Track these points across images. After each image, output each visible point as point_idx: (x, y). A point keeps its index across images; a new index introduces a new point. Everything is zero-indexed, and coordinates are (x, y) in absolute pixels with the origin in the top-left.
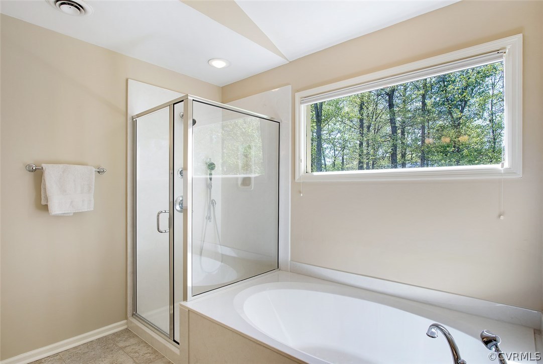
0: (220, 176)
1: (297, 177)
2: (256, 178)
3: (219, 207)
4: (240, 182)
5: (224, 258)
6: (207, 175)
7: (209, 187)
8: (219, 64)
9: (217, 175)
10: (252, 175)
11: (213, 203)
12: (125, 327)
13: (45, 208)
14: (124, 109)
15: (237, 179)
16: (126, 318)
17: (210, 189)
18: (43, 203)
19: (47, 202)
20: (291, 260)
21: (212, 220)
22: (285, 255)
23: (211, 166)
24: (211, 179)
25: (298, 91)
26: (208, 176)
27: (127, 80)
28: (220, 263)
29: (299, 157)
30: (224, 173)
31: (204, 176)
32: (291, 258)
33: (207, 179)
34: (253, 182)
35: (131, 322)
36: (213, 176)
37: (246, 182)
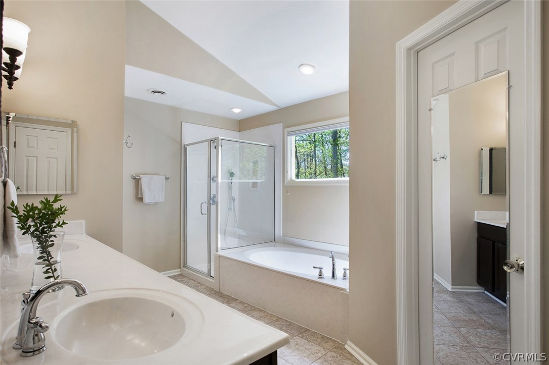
0: (238, 181)
1: (285, 183)
2: (260, 182)
3: (237, 202)
4: (251, 185)
5: (240, 237)
6: (229, 179)
7: (230, 188)
8: (237, 111)
9: (235, 180)
10: (259, 181)
11: (233, 199)
12: (180, 273)
13: (141, 199)
14: (180, 141)
15: (249, 183)
16: (180, 268)
17: (231, 190)
18: (140, 196)
19: (142, 196)
20: (283, 236)
21: (233, 210)
22: (279, 232)
23: (232, 174)
24: (231, 183)
25: (286, 128)
26: (230, 181)
27: (181, 123)
28: (237, 240)
29: (287, 170)
30: (240, 179)
31: (228, 181)
32: (283, 234)
33: (229, 183)
34: (259, 184)
35: (184, 270)
36: (233, 181)
37: (255, 185)
